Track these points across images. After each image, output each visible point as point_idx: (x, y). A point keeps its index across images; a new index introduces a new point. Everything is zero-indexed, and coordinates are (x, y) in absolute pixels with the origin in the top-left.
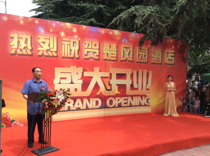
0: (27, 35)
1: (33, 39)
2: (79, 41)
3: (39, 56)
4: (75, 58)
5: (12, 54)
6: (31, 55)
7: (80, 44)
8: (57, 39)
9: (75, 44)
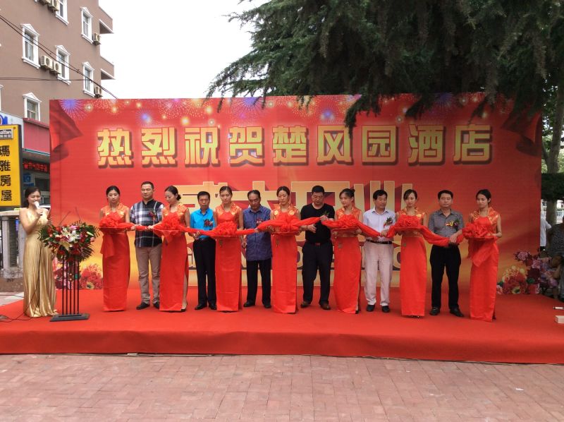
0: (123, 130)
1: (133, 137)
2: (219, 130)
3: (144, 166)
4: (211, 166)
5: (101, 167)
6: (132, 166)
7: (221, 136)
8: (176, 131)
9: (210, 137)
